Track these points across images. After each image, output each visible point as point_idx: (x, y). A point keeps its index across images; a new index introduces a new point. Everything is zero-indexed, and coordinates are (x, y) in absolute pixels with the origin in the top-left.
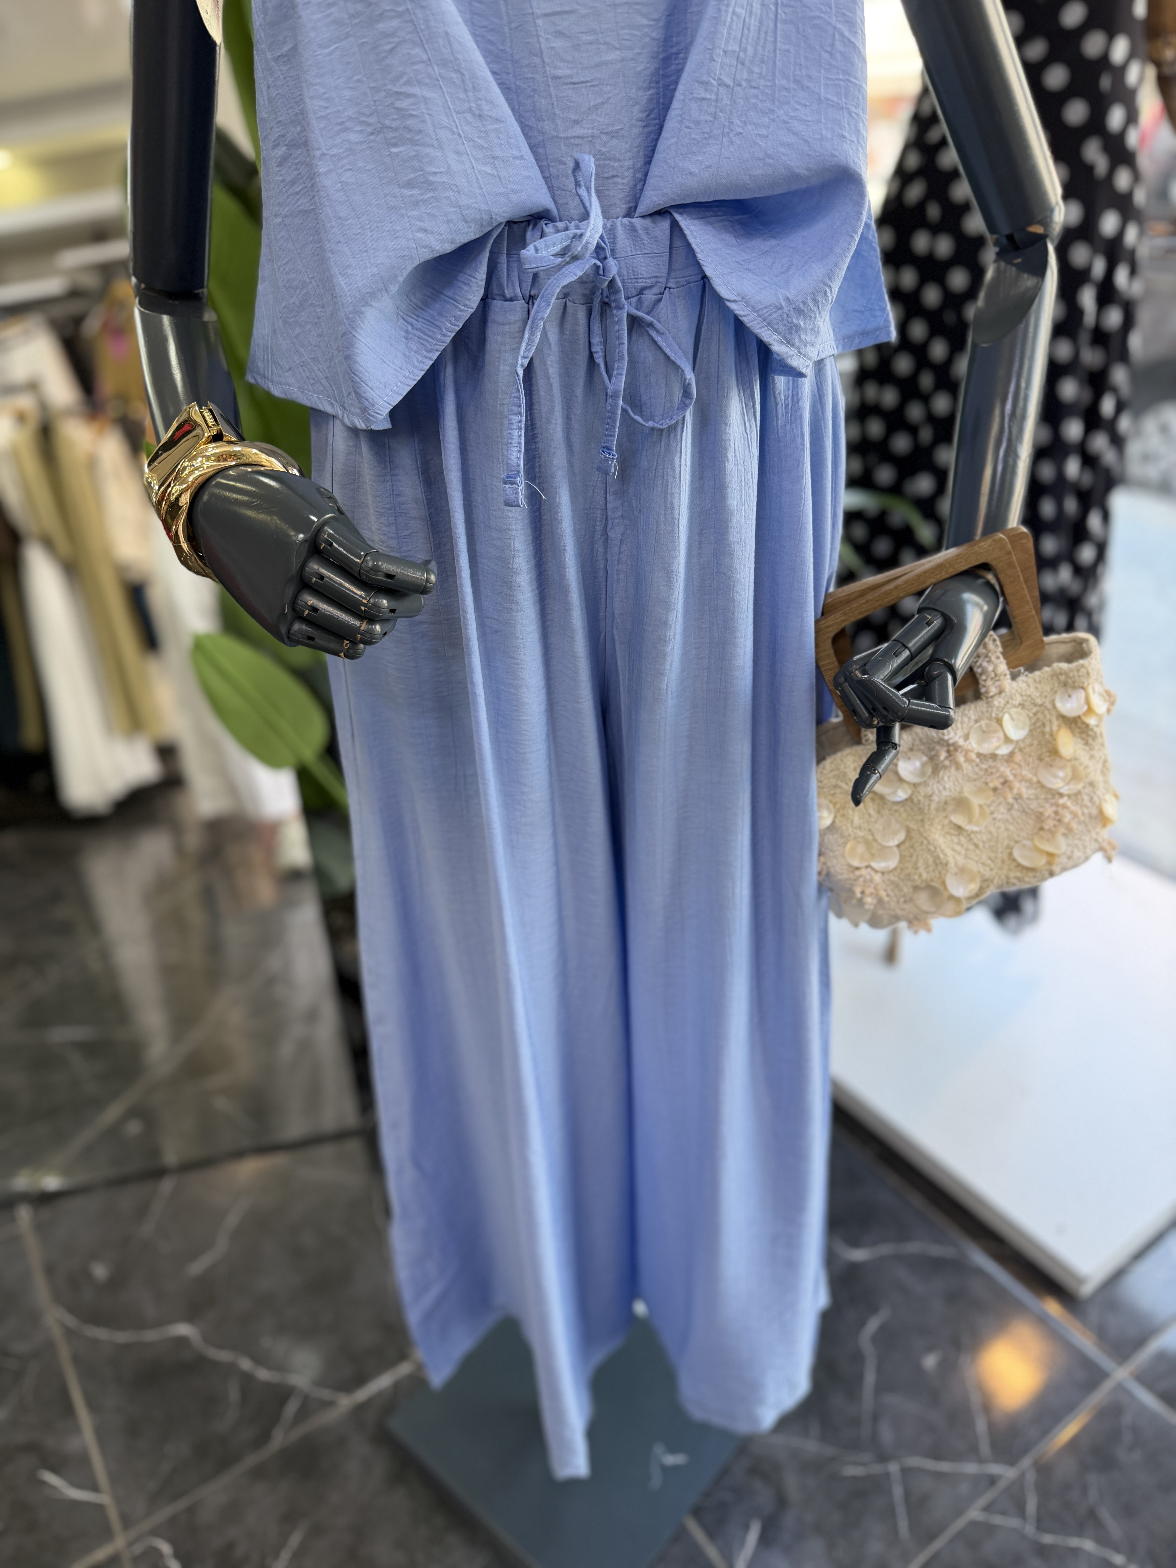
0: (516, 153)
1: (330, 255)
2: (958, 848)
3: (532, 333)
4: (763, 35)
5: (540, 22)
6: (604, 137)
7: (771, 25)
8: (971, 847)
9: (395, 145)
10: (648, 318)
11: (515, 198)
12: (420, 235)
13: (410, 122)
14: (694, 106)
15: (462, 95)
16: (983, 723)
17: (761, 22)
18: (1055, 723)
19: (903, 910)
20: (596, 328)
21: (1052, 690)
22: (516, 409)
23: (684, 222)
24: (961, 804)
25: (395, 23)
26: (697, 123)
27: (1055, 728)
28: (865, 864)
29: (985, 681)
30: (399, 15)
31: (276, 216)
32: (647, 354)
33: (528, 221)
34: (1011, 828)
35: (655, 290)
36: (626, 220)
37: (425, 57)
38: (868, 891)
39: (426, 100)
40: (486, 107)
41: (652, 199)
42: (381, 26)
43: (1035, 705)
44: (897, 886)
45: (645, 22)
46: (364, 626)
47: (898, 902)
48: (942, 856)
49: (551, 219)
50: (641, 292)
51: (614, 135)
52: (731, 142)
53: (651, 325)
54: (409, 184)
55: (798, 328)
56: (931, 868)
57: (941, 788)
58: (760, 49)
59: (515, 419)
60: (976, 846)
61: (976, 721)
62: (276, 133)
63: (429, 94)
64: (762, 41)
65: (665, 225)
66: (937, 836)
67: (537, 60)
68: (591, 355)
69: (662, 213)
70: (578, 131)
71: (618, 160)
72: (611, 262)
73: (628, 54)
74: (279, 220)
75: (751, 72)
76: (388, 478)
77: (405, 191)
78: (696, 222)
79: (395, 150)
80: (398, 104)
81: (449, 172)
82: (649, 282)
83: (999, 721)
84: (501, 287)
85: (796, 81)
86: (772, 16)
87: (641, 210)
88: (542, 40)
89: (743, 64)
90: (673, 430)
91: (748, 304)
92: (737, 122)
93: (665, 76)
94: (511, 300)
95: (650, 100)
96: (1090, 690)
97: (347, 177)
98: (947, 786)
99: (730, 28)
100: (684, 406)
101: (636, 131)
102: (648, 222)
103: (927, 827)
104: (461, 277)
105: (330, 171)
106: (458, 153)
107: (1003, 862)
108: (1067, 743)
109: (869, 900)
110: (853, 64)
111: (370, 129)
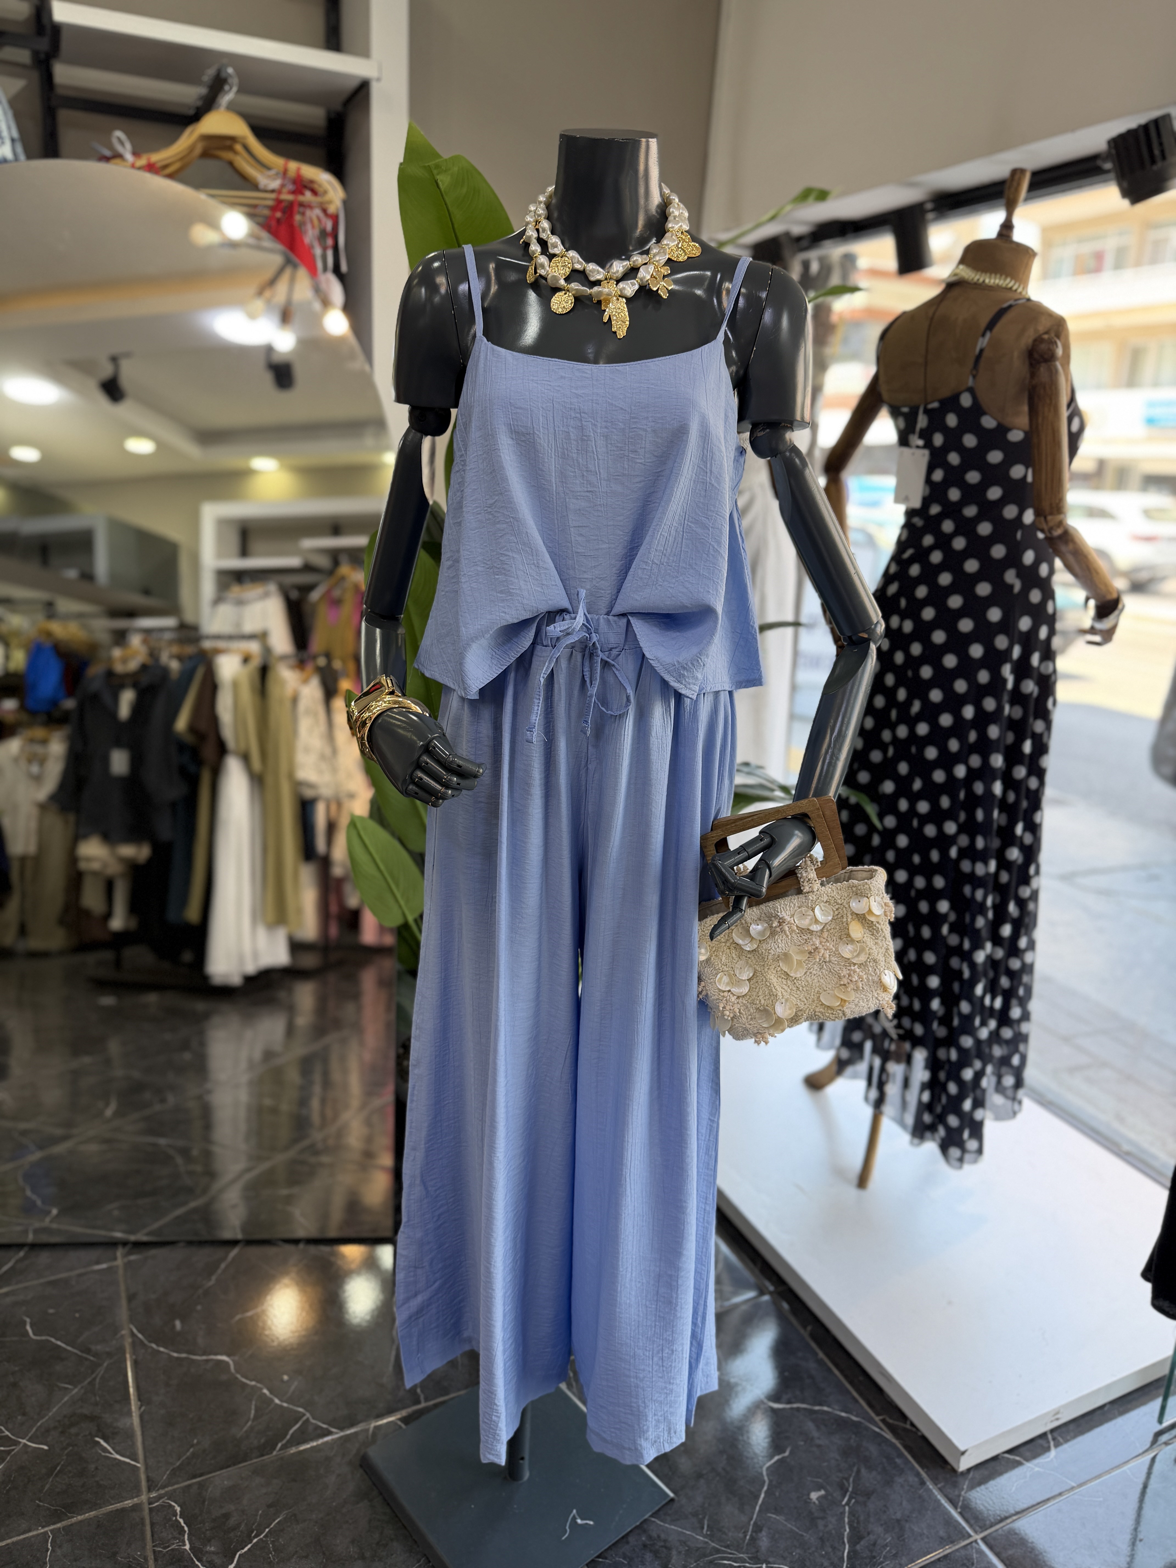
0: (553, 583)
1: (460, 617)
2: (786, 988)
3: (549, 663)
4: (675, 544)
5: (572, 529)
6: (598, 580)
7: (680, 540)
8: (794, 989)
9: (497, 575)
10: (613, 662)
11: (550, 602)
12: (503, 614)
13: (505, 566)
14: (640, 572)
15: (531, 558)
16: (803, 909)
17: (675, 539)
18: (850, 917)
19: (750, 1024)
20: (587, 664)
21: (848, 896)
22: (538, 697)
23: (633, 620)
24: (786, 957)
25: (505, 526)
26: (641, 578)
27: (849, 920)
28: (727, 989)
29: (803, 882)
30: (507, 523)
31: (442, 591)
32: (611, 679)
33: (558, 612)
34: (822, 981)
35: (617, 650)
36: (606, 616)
37: (516, 541)
38: (728, 1008)
39: (513, 557)
40: (541, 563)
41: (618, 609)
42: (498, 526)
43: (838, 904)
44: (747, 1007)
45: (621, 533)
46: (443, 790)
47: (747, 1019)
48: (774, 990)
49: (569, 613)
50: (611, 650)
51: (602, 579)
52: (657, 589)
53: (613, 665)
54: (501, 592)
55: (684, 675)
56: (767, 997)
57: (776, 946)
58: (674, 550)
59: (537, 701)
60: (798, 988)
61: (799, 908)
62: (448, 555)
63: (515, 556)
64: (675, 546)
65: (625, 620)
66: (772, 977)
67: (570, 545)
68: (583, 676)
69: (624, 615)
70: (586, 576)
71: (603, 590)
72: (594, 635)
73: (613, 546)
74: (443, 593)
75: (669, 559)
76: (476, 723)
77: (498, 595)
78: (640, 621)
79: (497, 577)
80: (501, 558)
81: (520, 589)
82: (615, 646)
83: (813, 910)
84: (542, 640)
85: (690, 565)
86: (681, 536)
87: (612, 613)
88: (572, 537)
89: (665, 555)
90: (622, 716)
91: (659, 661)
92: (660, 580)
93: (630, 556)
94: (546, 646)
95: (622, 565)
96: (872, 899)
97: (474, 585)
98: (780, 946)
99: (659, 540)
100: (627, 706)
101: (613, 578)
102: (616, 618)
103: (766, 970)
104: (522, 633)
105: (467, 582)
106: (525, 581)
107: (813, 1001)
108: (857, 931)
109: (727, 1013)
110: (717, 560)
111: (487, 566)
